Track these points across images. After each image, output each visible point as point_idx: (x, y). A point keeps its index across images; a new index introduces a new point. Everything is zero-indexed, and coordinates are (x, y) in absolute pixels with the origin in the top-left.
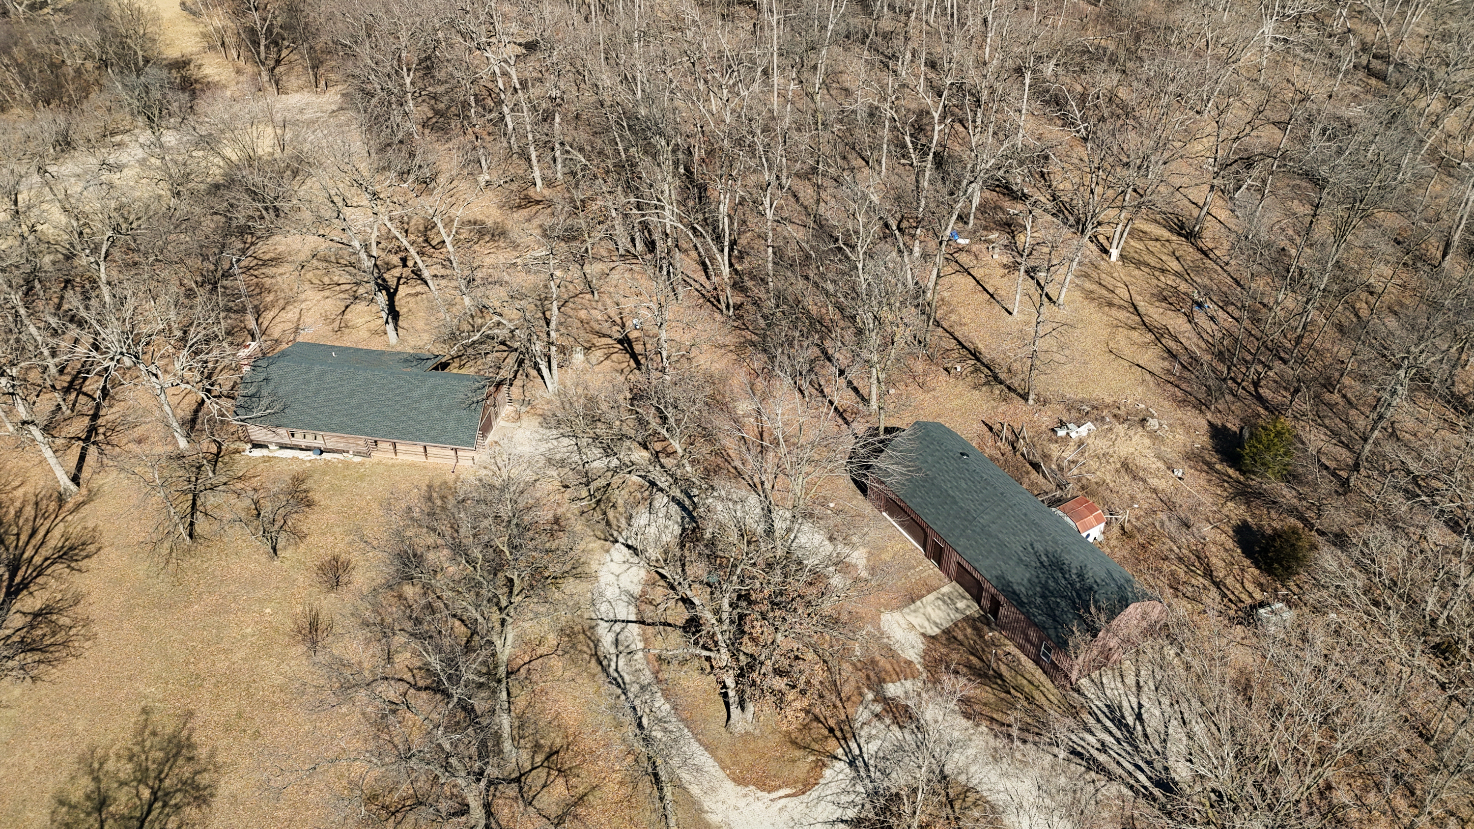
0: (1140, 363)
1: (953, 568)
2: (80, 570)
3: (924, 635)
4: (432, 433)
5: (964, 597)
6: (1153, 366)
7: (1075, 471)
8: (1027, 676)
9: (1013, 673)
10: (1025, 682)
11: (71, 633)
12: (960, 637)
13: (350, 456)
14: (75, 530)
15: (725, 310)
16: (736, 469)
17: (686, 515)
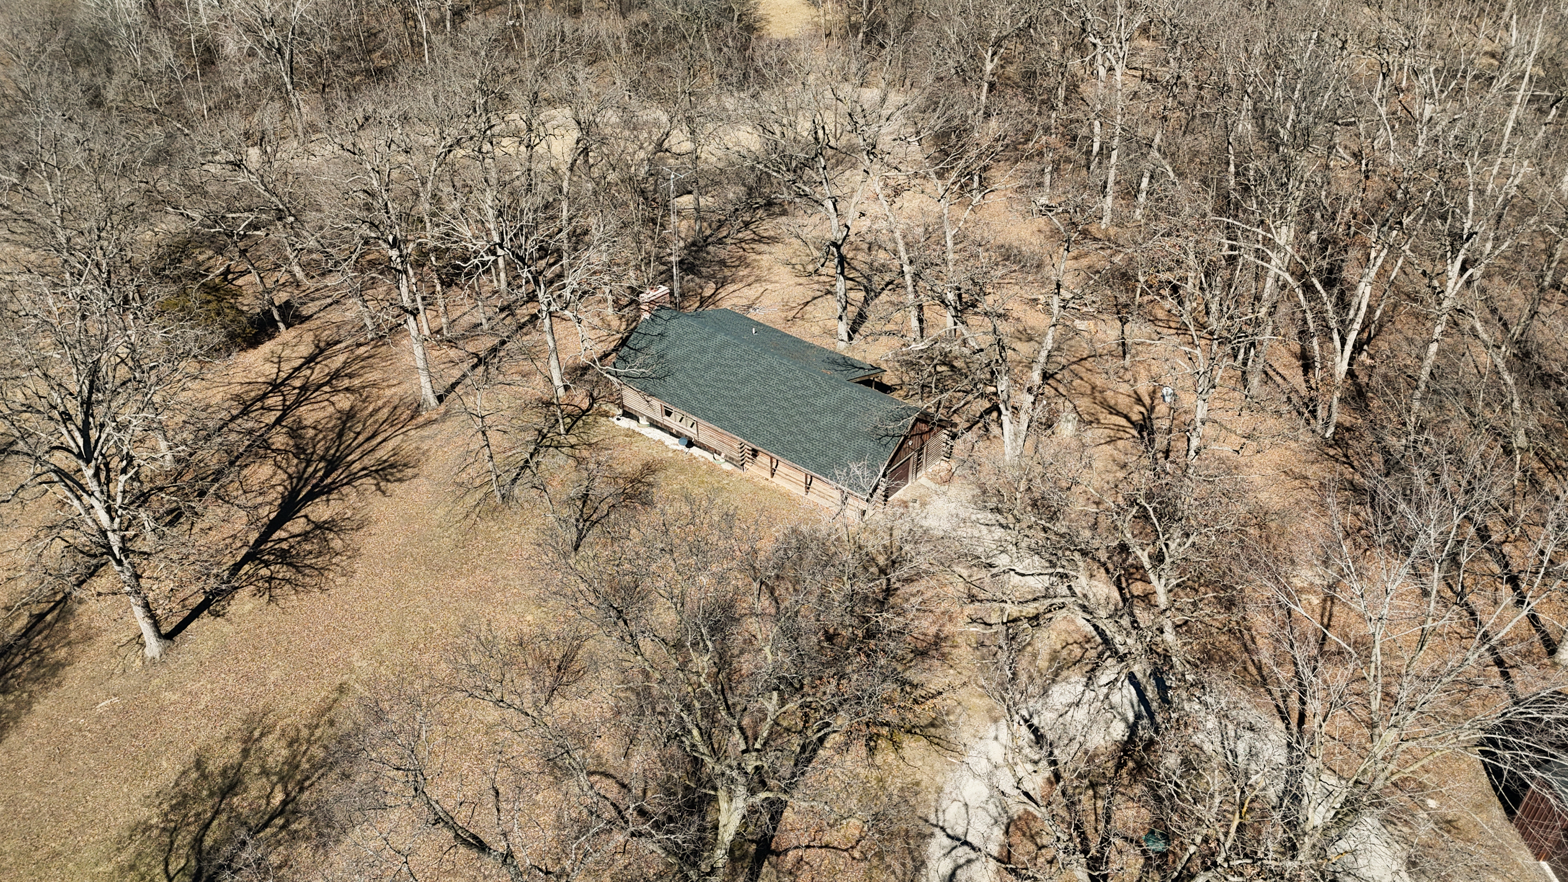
2: (384, 493)
4: (822, 460)
11: (334, 561)
13: (720, 459)
14: (409, 447)
15: (1319, 429)
16: (1259, 669)
17: (1144, 713)
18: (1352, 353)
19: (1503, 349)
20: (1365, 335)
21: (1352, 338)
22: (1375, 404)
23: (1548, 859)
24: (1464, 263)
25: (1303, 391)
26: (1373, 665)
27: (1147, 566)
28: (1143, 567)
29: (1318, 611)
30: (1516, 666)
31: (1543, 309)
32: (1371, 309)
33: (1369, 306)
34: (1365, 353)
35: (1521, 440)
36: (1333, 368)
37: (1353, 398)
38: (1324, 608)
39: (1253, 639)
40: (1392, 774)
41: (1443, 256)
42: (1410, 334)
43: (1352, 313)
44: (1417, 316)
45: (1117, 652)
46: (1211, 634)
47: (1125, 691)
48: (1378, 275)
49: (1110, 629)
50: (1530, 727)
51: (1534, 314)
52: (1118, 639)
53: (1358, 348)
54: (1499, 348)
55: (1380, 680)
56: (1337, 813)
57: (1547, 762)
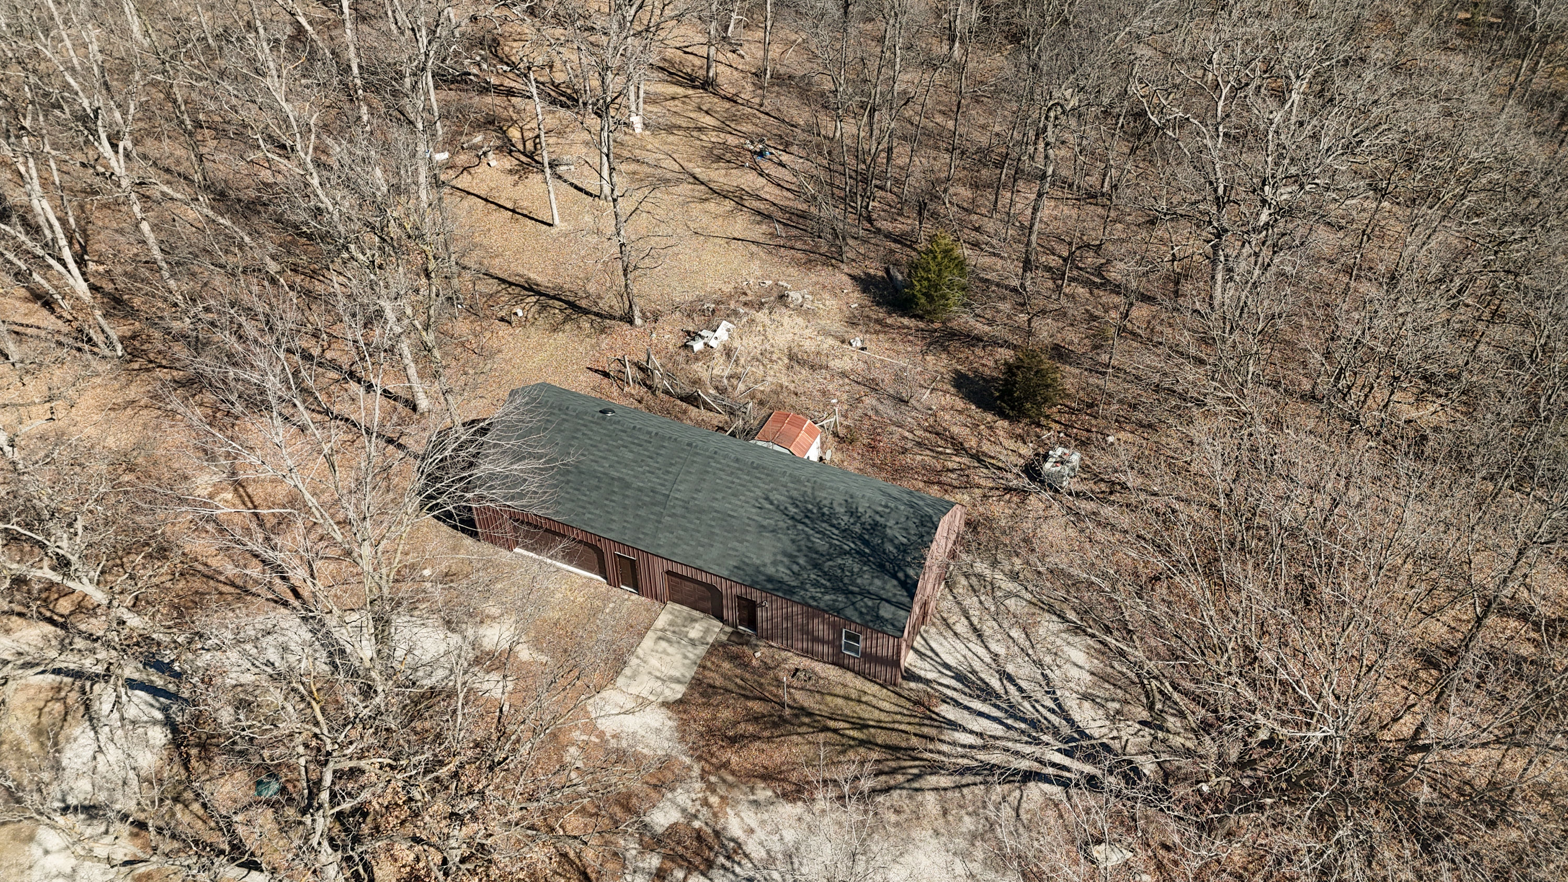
0: (736, 236)
1: (661, 583)
3: (665, 704)
5: (694, 620)
6: (751, 234)
7: (741, 387)
8: (839, 690)
9: (818, 697)
10: (840, 701)
12: (719, 681)
15: (107, 352)
16: (233, 584)
17: (168, 702)
18: (80, 269)
19: (201, 199)
20: (77, 246)
21: (67, 254)
22: (137, 302)
23: (517, 544)
24: (109, 138)
25: (65, 328)
26: (314, 509)
27: (56, 578)
28: (52, 584)
29: (237, 501)
30: (402, 434)
31: (204, 150)
32: (63, 222)
33: (59, 219)
34: (90, 263)
35: (273, 267)
36: (74, 292)
37: (114, 308)
38: (241, 496)
39: (206, 565)
40: (388, 576)
41: (87, 142)
42: (115, 225)
43: (47, 232)
44: (106, 206)
45: (97, 675)
46: (168, 589)
47: (134, 699)
48: (43, 186)
49: (70, 661)
50: (443, 468)
51: (200, 158)
52: (88, 663)
53: (81, 262)
54: (198, 200)
55: (327, 515)
56: (376, 636)
57: (469, 482)
